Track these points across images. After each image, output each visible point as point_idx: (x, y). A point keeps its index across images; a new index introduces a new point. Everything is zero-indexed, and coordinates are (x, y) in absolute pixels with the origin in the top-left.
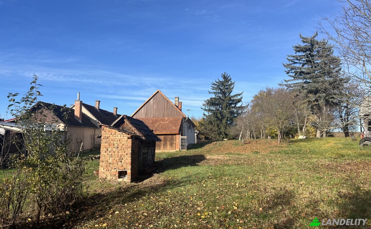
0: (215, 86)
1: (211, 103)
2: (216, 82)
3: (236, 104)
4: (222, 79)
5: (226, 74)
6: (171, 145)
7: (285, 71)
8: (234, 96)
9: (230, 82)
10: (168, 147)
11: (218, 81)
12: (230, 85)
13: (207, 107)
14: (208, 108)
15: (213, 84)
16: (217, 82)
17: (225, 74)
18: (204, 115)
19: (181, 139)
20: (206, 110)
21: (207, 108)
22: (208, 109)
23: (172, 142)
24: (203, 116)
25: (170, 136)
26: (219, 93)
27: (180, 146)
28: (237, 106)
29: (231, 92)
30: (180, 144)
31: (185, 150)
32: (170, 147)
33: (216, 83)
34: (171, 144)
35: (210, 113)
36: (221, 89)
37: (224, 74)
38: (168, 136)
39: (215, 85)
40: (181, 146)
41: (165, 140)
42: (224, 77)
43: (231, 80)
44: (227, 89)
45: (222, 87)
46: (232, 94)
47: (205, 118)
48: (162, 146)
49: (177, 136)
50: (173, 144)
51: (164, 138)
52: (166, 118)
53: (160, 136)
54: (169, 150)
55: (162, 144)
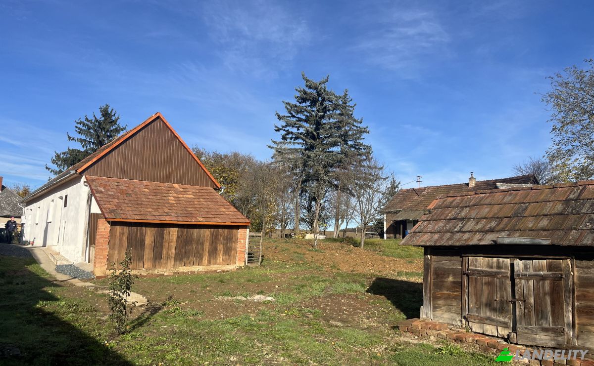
6: (227, 254)
10: (220, 258)
23: (229, 245)
27: (246, 255)
30: (247, 251)
32: (225, 257)
34: (228, 251)
37: (105, 108)
42: (105, 114)
48: (206, 255)
49: (240, 231)
50: (231, 250)
51: (212, 235)
52: (176, 185)
53: (202, 231)
54: (222, 266)
55: (206, 250)
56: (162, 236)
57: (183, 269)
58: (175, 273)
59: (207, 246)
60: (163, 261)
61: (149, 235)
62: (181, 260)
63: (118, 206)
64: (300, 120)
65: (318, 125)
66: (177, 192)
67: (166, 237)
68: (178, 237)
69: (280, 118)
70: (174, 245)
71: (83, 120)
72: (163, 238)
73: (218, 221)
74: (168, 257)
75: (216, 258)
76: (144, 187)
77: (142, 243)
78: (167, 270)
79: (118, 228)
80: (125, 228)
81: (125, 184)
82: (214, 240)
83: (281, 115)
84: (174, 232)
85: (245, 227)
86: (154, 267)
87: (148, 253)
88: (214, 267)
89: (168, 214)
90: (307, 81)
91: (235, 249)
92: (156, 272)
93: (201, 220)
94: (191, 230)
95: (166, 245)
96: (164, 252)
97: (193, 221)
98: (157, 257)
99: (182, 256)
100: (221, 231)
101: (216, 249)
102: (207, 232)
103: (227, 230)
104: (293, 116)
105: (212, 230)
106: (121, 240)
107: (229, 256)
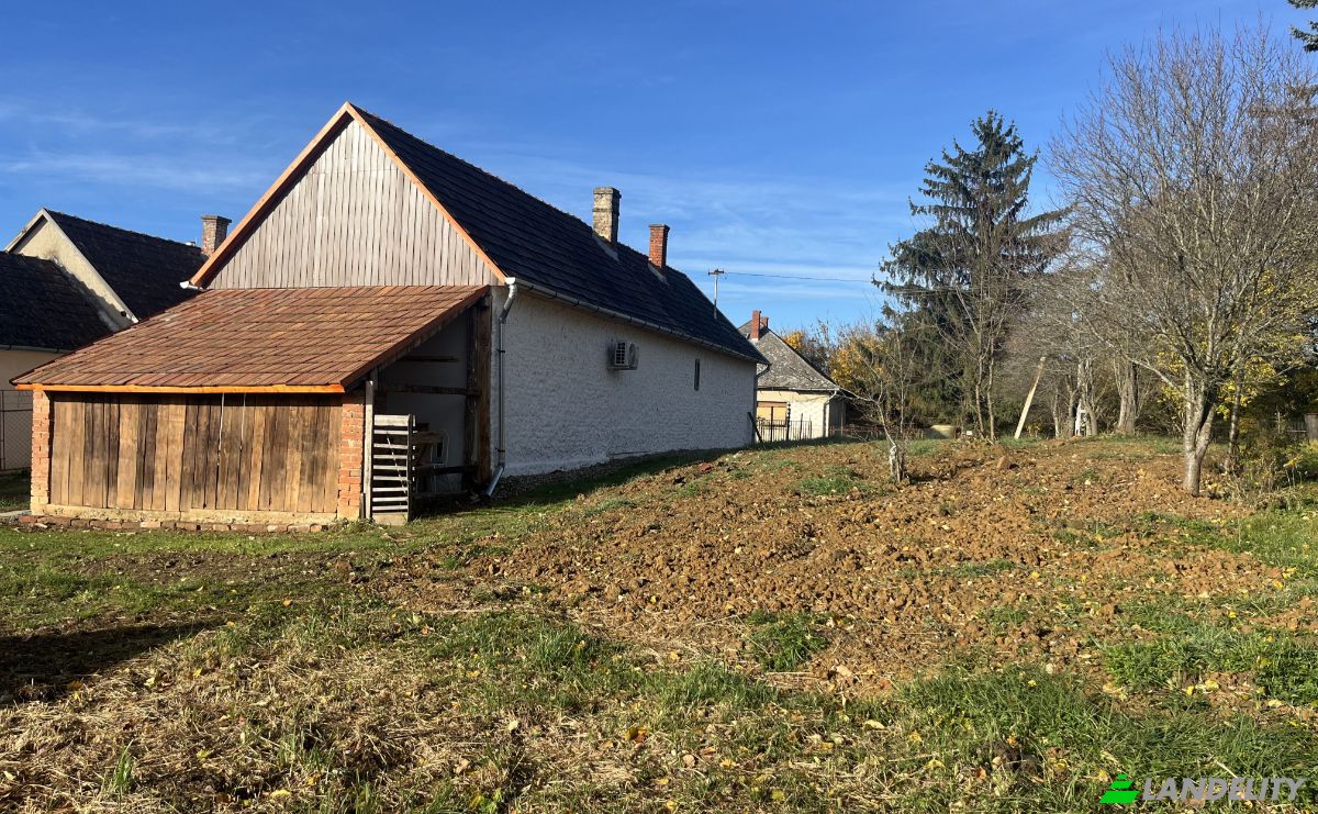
0: (942, 180)
1: (920, 255)
2: (946, 157)
3: (1043, 260)
4: (974, 146)
5: (998, 117)
6: (311, 480)
7: (1299, 35)
8: (1034, 223)
9: (1013, 159)
10: (295, 490)
11: (954, 155)
12: (1015, 170)
13: (898, 277)
14: (903, 278)
15: (929, 167)
16: (950, 161)
17: (990, 122)
18: (888, 311)
19: (376, 438)
20: (891, 288)
21: (898, 282)
22: (903, 284)
23: (319, 453)
24: (884, 317)
25: (309, 410)
26: (956, 209)
27: (367, 488)
28: (1049, 270)
29: (1021, 205)
30: (368, 474)
31: (398, 520)
32: (307, 489)
33: (945, 165)
34: (314, 471)
35: (915, 307)
36: (967, 193)
37: (985, 121)
38: (294, 410)
39: (943, 172)
40: (374, 484)
41: (276, 438)
42: (987, 135)
43: (1019, 150)
44: (999, 188)
45: (974, 181)
46: (1023, 215)
47: (889, 324)
48: (255, 478)
49: (348, 410)
50: (324, 468)
51: (271, 422)
53: (246, 411)
54: (297, 515)
55: (256, 465)
56: (152, 425)
57: (200, 515)
59: (257, 455)
60: (158, 491)
61: (129, 416)
62: (196, 488)
67: (161, 429)
68: (188, 429)
70: (179, 451)
71: (939, 161)
72: (154, 430)
74: (167, 482)
75: (281, 491)
77: (113, 444)
78: (166, 507)
79: (69, 406)
80: (80, 408)
84: (178, 415)
86: (137, 505)
87: (126, 469)
91: (336, 468)
95: (162, 450)
96: (158, 466)
98: (144, 479)
99: (201, 478)
100: (294, 412)
101: (282, 465)
102: (259, 414)
103: (310, 409)
105: (271, 409)
106: (73, 433)
107: (320, 486)
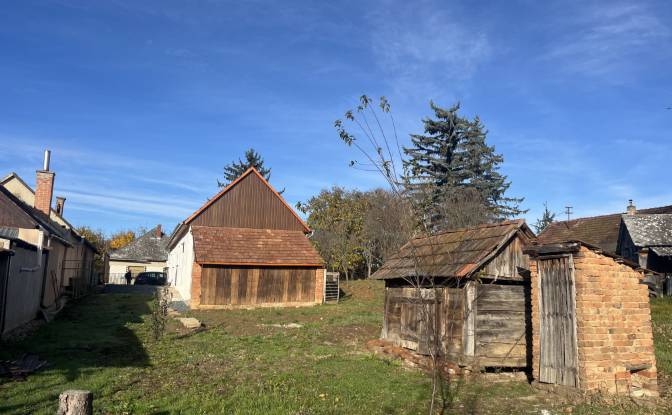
6: (305, 292)
10: (300, 296)
19: (327, 279)
23: (308, 284)
27: (325, 294)
30: (325, 290)
31: (334, 302)
32: (304, 295)
33: (233, 168)
34: (305, 289)
37: (251, 153)
38: (299, 271)
40: (327, 292)
42: (251, 158)
43: (263, 166)
48: (286, 292)
49: (318, 271)
50: (310, 288)
51: (291, 275)
52: (269, 231)
53: (282, 271)
54: (300, 303)
55: (285, 288)
56: (245, 276)
57: (265, 305)
58: (257, 309)
59: (286, 285)
60: (248, 298)
61: (235, 275)
62: (263, 297)
63: (210, 252)
64: (430, 152)
65: (449, 156)
66: (268, 237)
67: (249, 277)
68: (260, 277)
69: (407, 152)
70: (256, 283)
71: (231, 166)
72: (246, 277)
73: (295, 263)
74: (252, 294)
75: (295, 296)
76: (239, 233)
77: (229, 282)
78: (251, 305)
79: (209, 270)
80: (215, 270)
81: (223, 232)
82: (293, 280)
83: (408, 148)
84: (256, 273)
85: (321, 267)
86: (239, 303)
87: (234, 291)
88: (293, 304)
89: (250, 257)
90: (436, 110)
91: (314, 288)
92: (241, 307)
93: (279, 262)
94: (272, 271)
95: (249, 284)
96: (248, 290)
97: (272, 263)
98: (242, 294)
99: (263, 294)
101: (295, 287)
102: (286, 272)
103: (305, 270)
104: (423, 149)
105: (291, 270)
106: (211, 279)
107: (308, 293)
